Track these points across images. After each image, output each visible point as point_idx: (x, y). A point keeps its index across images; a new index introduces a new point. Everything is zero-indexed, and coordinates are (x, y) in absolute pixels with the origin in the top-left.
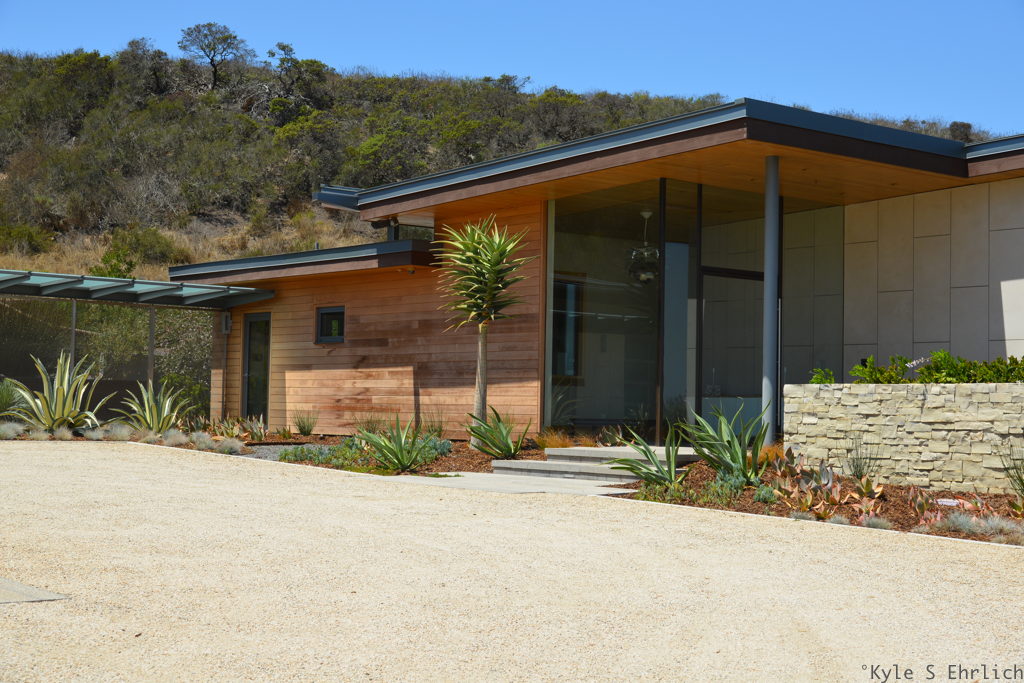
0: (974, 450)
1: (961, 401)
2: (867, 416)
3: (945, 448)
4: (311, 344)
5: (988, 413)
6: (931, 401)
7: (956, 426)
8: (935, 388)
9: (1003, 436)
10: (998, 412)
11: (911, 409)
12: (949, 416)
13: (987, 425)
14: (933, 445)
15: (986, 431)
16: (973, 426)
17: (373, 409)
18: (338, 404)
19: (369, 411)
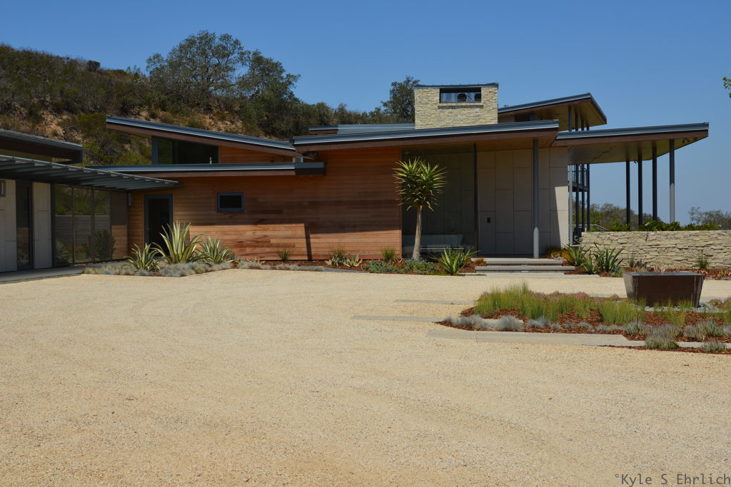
0: (669, 254)
1: (663, 238)
2: (622, 244)
3: (657, 254)
5: (674, 242)
6: (650, 238)
7: (662, 246)
8: (652, 233)
9: (680, 249)
10: (678, 241)
11: (642, 241)
12: (658, 242)
13: (674, 246)
14: (651, 253)
15: (674, 247)
16: (669, 246)
17: (271, 246)
18: (240, 245)
19: (268, 247)
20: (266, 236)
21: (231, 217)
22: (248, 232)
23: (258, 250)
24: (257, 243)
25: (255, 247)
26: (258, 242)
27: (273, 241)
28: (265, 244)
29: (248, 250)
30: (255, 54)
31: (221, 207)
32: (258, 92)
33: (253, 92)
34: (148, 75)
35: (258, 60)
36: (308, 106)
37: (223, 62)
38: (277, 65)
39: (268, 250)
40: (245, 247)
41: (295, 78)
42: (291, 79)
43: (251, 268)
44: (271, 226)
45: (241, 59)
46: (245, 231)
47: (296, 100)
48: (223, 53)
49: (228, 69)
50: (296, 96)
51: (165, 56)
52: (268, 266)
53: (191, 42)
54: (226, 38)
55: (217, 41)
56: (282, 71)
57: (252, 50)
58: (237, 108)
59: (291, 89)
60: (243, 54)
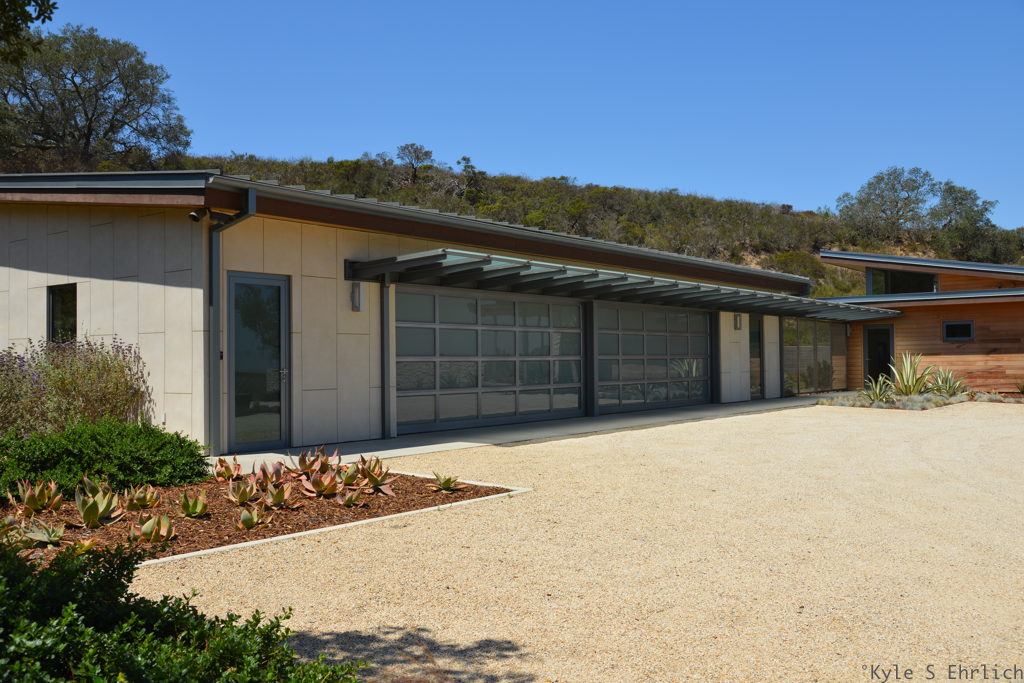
4: (939, 342)
17: (1007, 377)
18: (970, 375)
19: (1003, 378)
20: (1000, 366)
21: (958, 347)
22: (978, 362)
23: (990, 381)
24: (989, 374)
25: (987, 378)
26: (991, 373)
27: (1008, 372)
28: (999, 375)
29: (979, 381)
30: (947, 184)
31: (948, 336)
32: (950, 222)
33: (944, 222)
34: (837, 213)
35: (950, 190)
36: (1008, 232)
37: (913, 195)
38: (970, 193)
39: (1002, 381)
40: (976, 378)
41: (991, 203)
42: (988, 206)
43: (991, 401)
44: (1006, 357)
45: (932, 190)
46: (976, 361)
47: (994, 226)
48: (912, 186)
49: (918, 201)
50: (993, 223)
51: (854, 193)
52: (1012, 399)
53: (879, 179)
54: (916, 171)
55: (906, 175)
56: (977, 198)
57: (944, 181)
58: (929, 239)
59: (988, 215)
60: (934, 185)
